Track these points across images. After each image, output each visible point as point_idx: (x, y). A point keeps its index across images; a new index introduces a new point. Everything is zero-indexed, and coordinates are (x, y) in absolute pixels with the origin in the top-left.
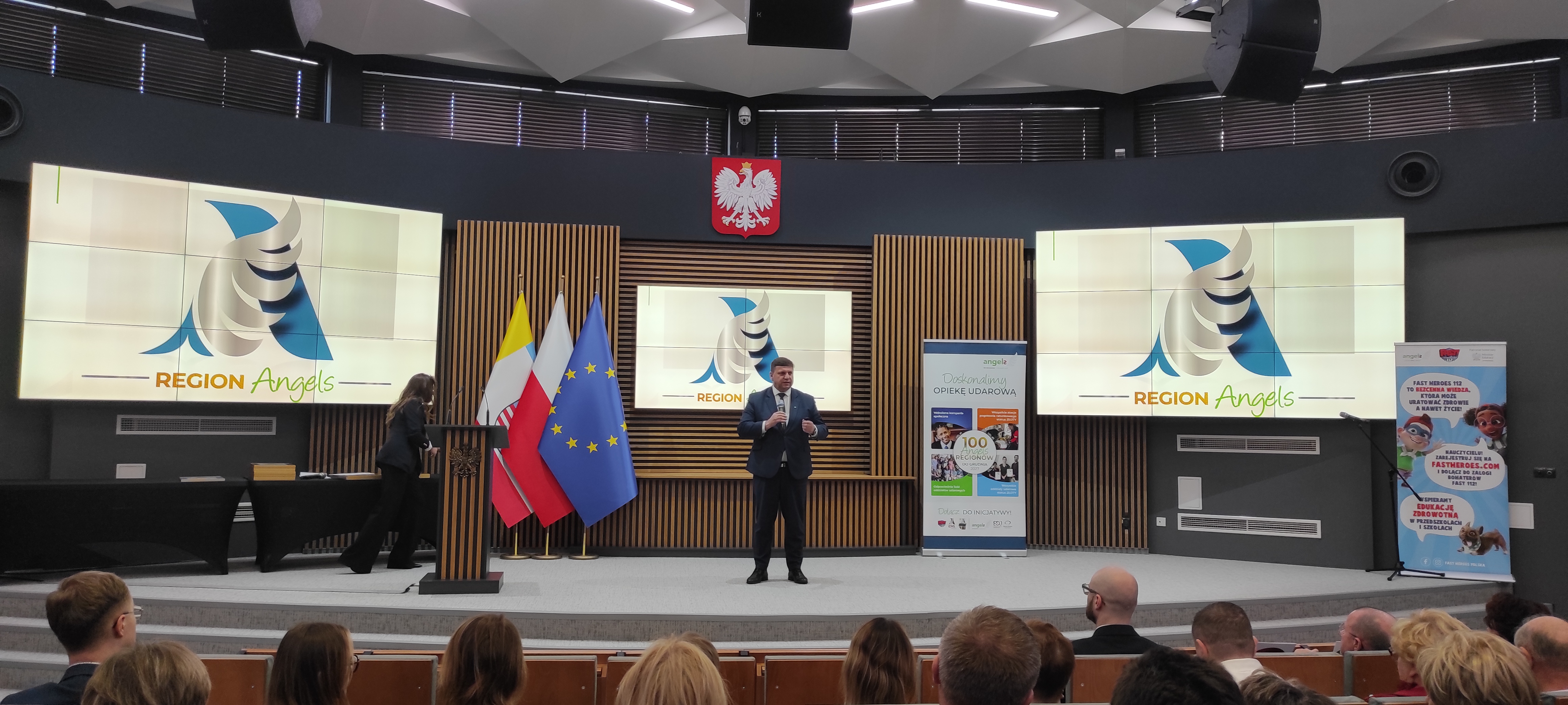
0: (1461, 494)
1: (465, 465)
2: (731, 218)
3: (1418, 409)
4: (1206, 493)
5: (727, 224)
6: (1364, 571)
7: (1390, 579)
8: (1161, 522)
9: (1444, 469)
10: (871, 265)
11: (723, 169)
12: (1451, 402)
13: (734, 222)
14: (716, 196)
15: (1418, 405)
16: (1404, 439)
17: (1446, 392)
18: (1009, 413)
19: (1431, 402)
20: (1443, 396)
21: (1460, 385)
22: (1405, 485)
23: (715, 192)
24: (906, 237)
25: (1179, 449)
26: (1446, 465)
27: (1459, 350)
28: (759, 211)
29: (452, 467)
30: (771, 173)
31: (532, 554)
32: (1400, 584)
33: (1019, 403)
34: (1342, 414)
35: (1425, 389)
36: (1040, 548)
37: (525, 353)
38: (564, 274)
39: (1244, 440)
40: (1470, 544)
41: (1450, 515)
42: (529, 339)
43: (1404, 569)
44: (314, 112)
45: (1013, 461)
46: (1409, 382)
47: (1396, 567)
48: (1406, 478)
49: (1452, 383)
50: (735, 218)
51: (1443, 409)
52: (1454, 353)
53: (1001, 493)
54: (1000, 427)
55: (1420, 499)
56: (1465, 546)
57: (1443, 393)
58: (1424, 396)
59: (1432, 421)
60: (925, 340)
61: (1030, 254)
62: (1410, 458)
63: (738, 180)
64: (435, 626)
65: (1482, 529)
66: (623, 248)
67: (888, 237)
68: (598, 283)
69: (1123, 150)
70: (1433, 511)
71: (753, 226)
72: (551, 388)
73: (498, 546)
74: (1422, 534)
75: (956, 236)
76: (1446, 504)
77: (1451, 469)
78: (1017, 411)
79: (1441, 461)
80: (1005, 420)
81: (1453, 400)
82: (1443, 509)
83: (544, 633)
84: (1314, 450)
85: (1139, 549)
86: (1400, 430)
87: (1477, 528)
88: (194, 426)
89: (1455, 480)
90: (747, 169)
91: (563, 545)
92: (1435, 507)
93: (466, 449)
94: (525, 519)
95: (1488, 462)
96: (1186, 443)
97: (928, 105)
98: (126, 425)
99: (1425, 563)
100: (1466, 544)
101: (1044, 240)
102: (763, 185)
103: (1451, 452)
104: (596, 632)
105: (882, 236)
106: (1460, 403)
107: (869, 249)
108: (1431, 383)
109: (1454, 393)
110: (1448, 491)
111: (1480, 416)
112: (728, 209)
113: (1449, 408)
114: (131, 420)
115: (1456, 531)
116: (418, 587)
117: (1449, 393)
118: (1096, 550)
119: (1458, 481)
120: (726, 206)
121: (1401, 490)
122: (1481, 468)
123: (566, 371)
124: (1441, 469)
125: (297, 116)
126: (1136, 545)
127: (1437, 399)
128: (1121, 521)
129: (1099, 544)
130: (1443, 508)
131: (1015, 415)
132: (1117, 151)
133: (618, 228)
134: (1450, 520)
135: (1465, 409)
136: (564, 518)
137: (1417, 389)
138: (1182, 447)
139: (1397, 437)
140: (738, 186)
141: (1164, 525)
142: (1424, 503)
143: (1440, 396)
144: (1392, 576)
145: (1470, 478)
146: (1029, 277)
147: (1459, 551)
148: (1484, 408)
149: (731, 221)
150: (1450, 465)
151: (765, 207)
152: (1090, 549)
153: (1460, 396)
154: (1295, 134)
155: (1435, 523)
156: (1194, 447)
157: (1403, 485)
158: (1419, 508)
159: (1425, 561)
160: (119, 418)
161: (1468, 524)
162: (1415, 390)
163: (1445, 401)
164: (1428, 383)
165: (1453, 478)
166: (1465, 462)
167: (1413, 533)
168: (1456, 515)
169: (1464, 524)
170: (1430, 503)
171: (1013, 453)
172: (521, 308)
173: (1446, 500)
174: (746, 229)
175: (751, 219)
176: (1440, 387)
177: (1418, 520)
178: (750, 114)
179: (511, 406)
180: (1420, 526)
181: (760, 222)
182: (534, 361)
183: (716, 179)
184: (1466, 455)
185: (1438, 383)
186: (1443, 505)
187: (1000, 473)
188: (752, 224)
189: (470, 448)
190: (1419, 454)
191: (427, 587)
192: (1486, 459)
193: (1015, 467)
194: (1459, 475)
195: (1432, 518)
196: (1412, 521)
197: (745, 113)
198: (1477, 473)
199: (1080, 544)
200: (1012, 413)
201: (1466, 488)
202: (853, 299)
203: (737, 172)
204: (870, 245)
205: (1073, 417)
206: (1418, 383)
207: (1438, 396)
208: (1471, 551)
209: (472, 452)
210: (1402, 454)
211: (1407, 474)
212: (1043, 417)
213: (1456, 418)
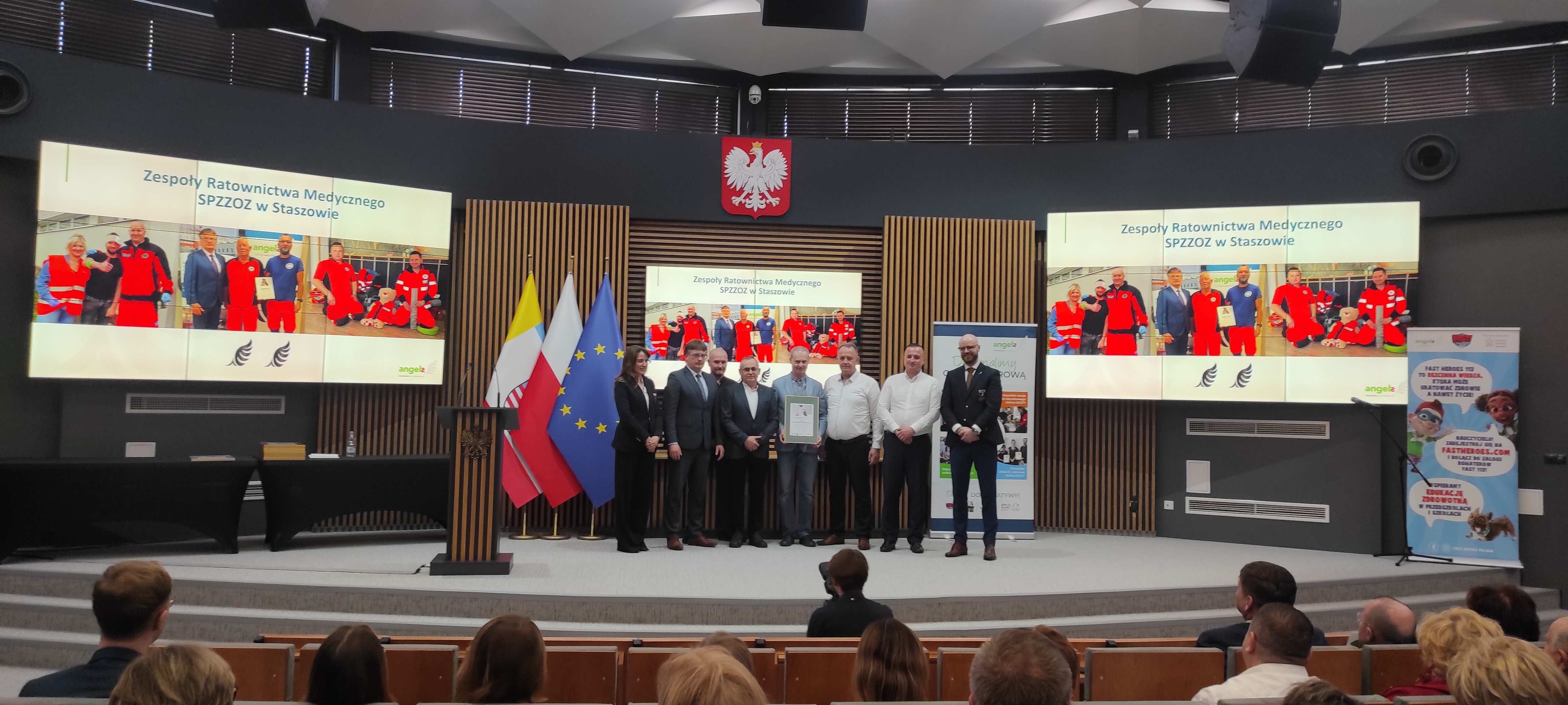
0: (1470, 480)
1: (476, 447)
2: (741, 199)
3: (1429, 394)
4: (1215, 477)
5: (737, 204)
6: (1372, 556)
7: (1398, 565)
8: (1169, 505)
9: (1454, 455)
10: (882, 246)
11: (733, 149)
12: (1462, 388)
13: (743, 202)
14: (726, 176)
15: (1429, 391)
16: (1415, 425)
17: (1458, 378)
18: (1018, 396)
19: (1442, 388)
20: (1455, 382)
21: (1472, 371)
22: (1415, 470)
23: (725, 172)
24: (917, 219)
25: (1189, 433)
26: (1456, 450)
27: (1471, 336)
28: (769, 191)
29: (463, 449)
30: (781, 153)
31: (540, 534)
32: (1408, 569)
33: (1028, 386)
34: (1353, 399)
35: (1437, 375)
36: (1048, 530)
37: (534, 334)
38: (573, 254)
39: (1253, 425)
40: (1478, 530)
41: (1459, 501)
42: (538, 319)
43: (1412, 555)
44: (322, 89)
45: (1022, 445)
46: (1421, 368)
47: (1405, 552)
48: (1416, 463)
49: (1464, 369)
50: (745, 198)
51: (1454, 394)
52: (1467, 339)
53: (1009, 476)
54: (1009, 409)
55: (1430, 485)
56: (1473, 532)
57: (1455, 379)
58: (1436, 381)
59: (1443, 407)
60: (935, 323)
61: (1041, 236)
62: (1420, 444)
63: (748, 160)
64: (446, 608)
65: (1491, 515)
66: (633, 228)
67: (899, 218)
68: (607, 263)
69: (1136, 132)
70: (1443, 496)
71: (763, 207)
72: (560, 370)
73: (506, 525)
74: (1431, 519)
75: (967, 217)
76: (1455, 490)
77: (1462, 455)
78: (1026, 394)
79: (1451, 447)
80: (1014, 403)
81: (1465, 385)
82: (1452, 495)
83: (555, 616)
84: (1324, 434)
85: (1147, 532)
86: (1411, 415)
87: (1486, 514)
88: (203, 404)
89: (1465, 466)
90: (757, 149)
91: (571, 525)
92: (1444, 493)
93: (477, 431)
94: (533, 500)
95: (1499, 448)
96: (1194, 427)
97: (940, 85)
98: (136, 403)
99: (1433, 548)
100: (1475, 530)
101: (1056, 222)
102: (774, 165)
103: (1462, 438)
104: (606, 615)
105: (893, 217)
106: (1472, 388)
107: (879, 230)
108: (1443, 369)
109: (1466, 379)
110: (1458, 476)
111: (1491, 402)
112: (738, 189)
113: (1461, 393)
114: (140, 399)
115: (1465, 517)
116: (428, 569)
117: (1461, 379)
118: (1103, 533)
119: (1468, 466)
120: (736, 186)
121: (1410, 476)
122: (1492, 454)
123: (576, 352)
124: (1451, 454)
125: (305, 94)
126: (1144, 528)
127: (1449, 385)
128: (1129, 504)
129: (1106, 527)
130: (1453, 493)
131: (1024, 398)
132: (1130, 132)
133: (628, 208)
134: (1459, 505)
135: (1477, 395)
136: (572, 499)
137: (1430, 375)
138: (1191, 430)
139: (1408, 423)
140: (749, 165)
141: (1172, 509)
142: (1433, 488)
143: (1452, 382)
144: (1401, 561)
145: (1480, 464)
146: (1039, 259)
147: (1468, 537)
148: (1496, 394)
149: (741, 202)
150: (1460, 451)
151: (775, 188)
152: (1097, 532)
153: (1472, 382)
154: (1310, 116)
155: (1444, 509)
156: (1203, 430)
157: (1412, 471)
158: (1428, 493)
159: (1434, 547)
160: (129, 397)
161: (1477, 510)
162: (1427, 375)
163: (1457, 387)
164: (1440, 369)
165: (1463, 463)
166: (1475, 448)
167: (1421, 519)
168: (1465, 501)
169: (1473, 510)
170: (1440, 488)
171: (1021, 436)
172: (530, 287)
173: (1455, 486)
174: (755, 210)
175: (761, 199)
176: (1452, 372)
177: (1428, 506)
178: (760, 93)
179: (520, 386)
180: (1429, 511)
181: (770, 202)
182: (543, 341)
183: (726, 159)
184: (1476, 441)
185: (1450, 369)
186: (1452, 491)
187: (1009, 456)
188: (762, 204)
189: (481, 430)
190: (1429, 439)
191: (439, 567)
192: (1496, 445)
193: (1024, 450)
194: (1470, 461)
195: (1441, 504)
196: (1421, 506)
197: (755, 91)
198: (1487, 459)
199: (1087, 526)
200: (1021, 396)
201: (1476, 474)
202: (863, 280)
203: (747, 152)
204: (879, 225)
205: (1083, 400)
206: (1430, 369)
207: (1449, 382)
208: (1479, 537)
209: (483, 434)
210: (1412, 440)
211: (1417, 459)
212: (1053, 400)
213: (1467, 404)
